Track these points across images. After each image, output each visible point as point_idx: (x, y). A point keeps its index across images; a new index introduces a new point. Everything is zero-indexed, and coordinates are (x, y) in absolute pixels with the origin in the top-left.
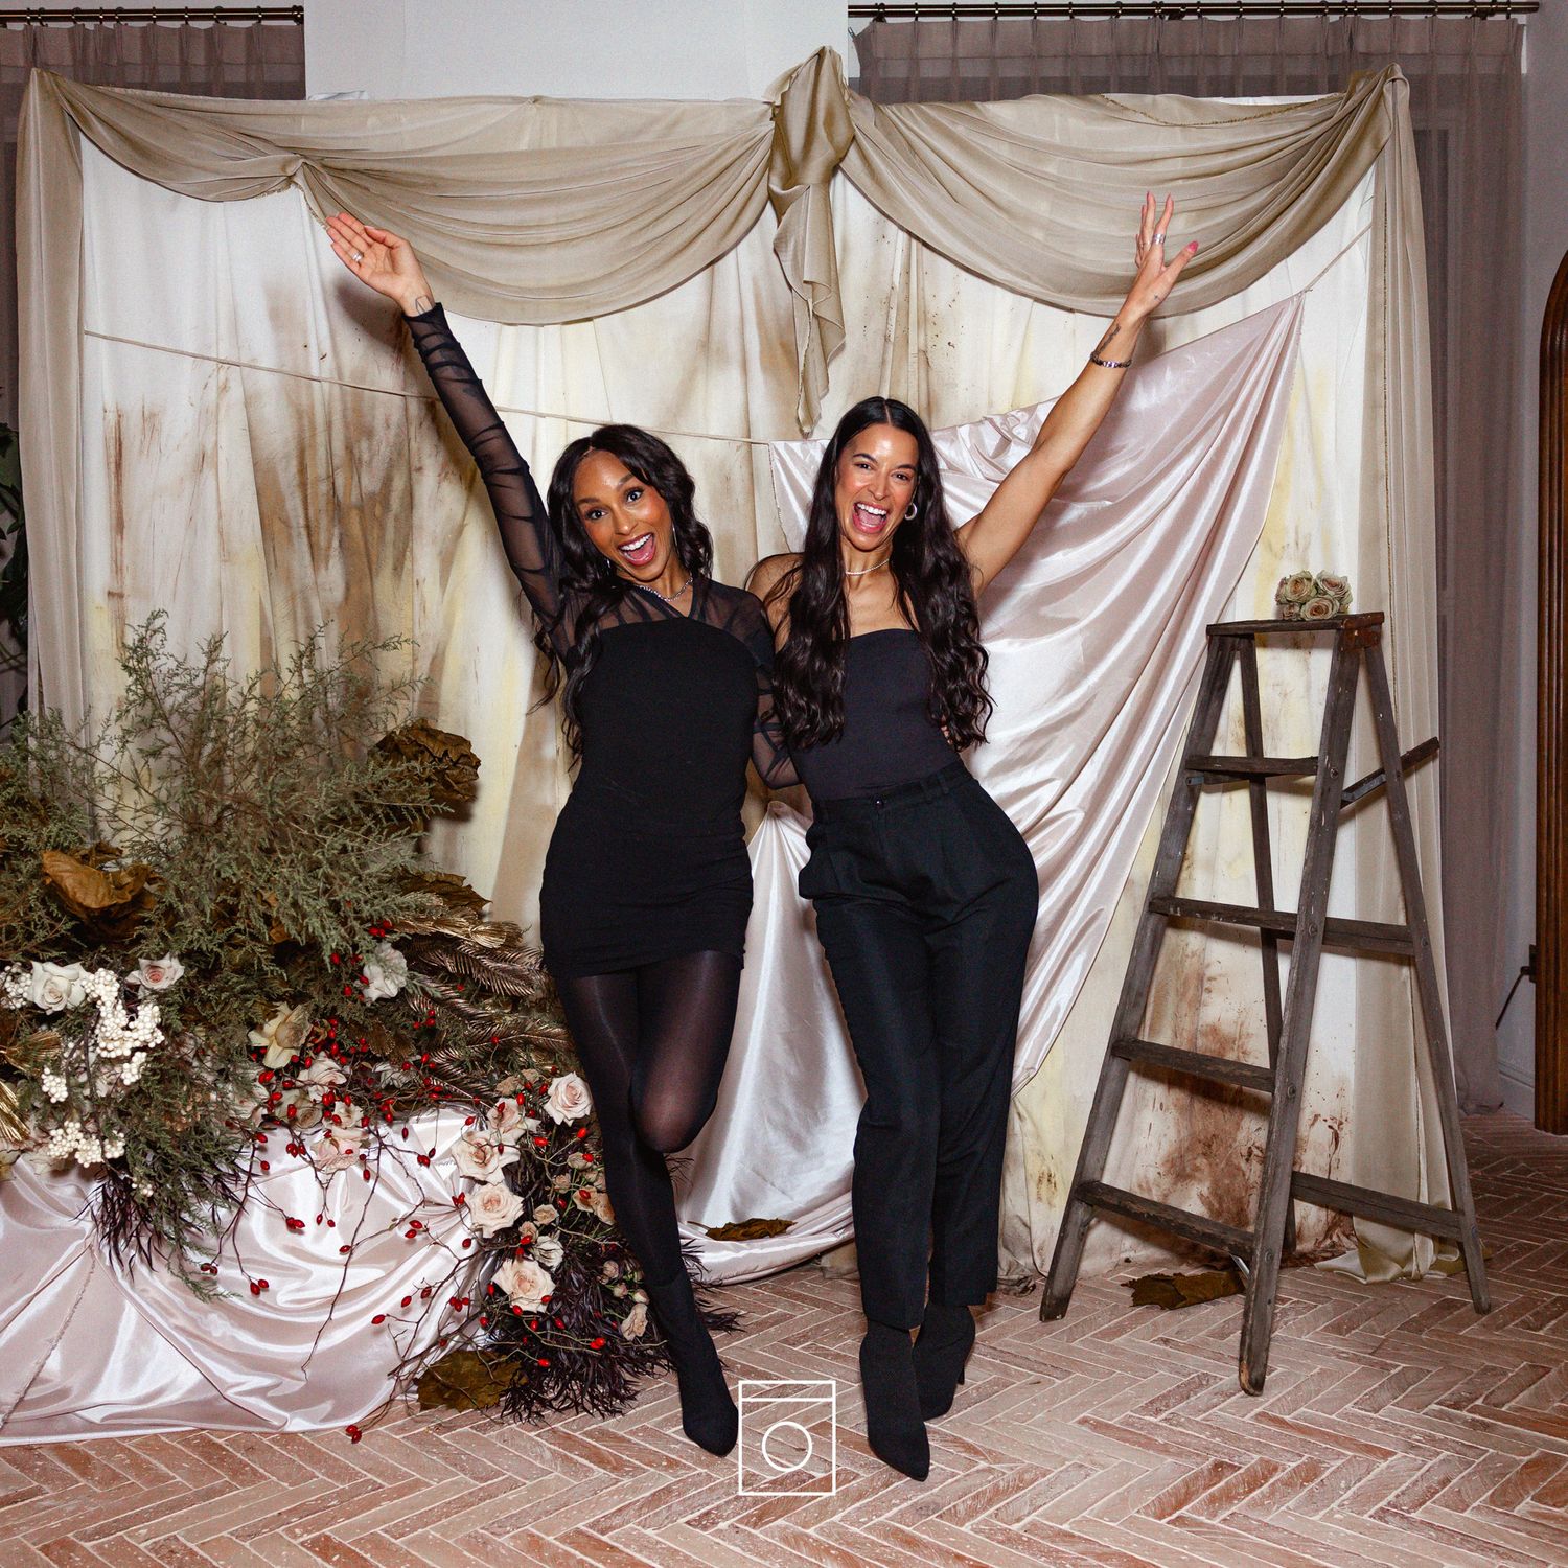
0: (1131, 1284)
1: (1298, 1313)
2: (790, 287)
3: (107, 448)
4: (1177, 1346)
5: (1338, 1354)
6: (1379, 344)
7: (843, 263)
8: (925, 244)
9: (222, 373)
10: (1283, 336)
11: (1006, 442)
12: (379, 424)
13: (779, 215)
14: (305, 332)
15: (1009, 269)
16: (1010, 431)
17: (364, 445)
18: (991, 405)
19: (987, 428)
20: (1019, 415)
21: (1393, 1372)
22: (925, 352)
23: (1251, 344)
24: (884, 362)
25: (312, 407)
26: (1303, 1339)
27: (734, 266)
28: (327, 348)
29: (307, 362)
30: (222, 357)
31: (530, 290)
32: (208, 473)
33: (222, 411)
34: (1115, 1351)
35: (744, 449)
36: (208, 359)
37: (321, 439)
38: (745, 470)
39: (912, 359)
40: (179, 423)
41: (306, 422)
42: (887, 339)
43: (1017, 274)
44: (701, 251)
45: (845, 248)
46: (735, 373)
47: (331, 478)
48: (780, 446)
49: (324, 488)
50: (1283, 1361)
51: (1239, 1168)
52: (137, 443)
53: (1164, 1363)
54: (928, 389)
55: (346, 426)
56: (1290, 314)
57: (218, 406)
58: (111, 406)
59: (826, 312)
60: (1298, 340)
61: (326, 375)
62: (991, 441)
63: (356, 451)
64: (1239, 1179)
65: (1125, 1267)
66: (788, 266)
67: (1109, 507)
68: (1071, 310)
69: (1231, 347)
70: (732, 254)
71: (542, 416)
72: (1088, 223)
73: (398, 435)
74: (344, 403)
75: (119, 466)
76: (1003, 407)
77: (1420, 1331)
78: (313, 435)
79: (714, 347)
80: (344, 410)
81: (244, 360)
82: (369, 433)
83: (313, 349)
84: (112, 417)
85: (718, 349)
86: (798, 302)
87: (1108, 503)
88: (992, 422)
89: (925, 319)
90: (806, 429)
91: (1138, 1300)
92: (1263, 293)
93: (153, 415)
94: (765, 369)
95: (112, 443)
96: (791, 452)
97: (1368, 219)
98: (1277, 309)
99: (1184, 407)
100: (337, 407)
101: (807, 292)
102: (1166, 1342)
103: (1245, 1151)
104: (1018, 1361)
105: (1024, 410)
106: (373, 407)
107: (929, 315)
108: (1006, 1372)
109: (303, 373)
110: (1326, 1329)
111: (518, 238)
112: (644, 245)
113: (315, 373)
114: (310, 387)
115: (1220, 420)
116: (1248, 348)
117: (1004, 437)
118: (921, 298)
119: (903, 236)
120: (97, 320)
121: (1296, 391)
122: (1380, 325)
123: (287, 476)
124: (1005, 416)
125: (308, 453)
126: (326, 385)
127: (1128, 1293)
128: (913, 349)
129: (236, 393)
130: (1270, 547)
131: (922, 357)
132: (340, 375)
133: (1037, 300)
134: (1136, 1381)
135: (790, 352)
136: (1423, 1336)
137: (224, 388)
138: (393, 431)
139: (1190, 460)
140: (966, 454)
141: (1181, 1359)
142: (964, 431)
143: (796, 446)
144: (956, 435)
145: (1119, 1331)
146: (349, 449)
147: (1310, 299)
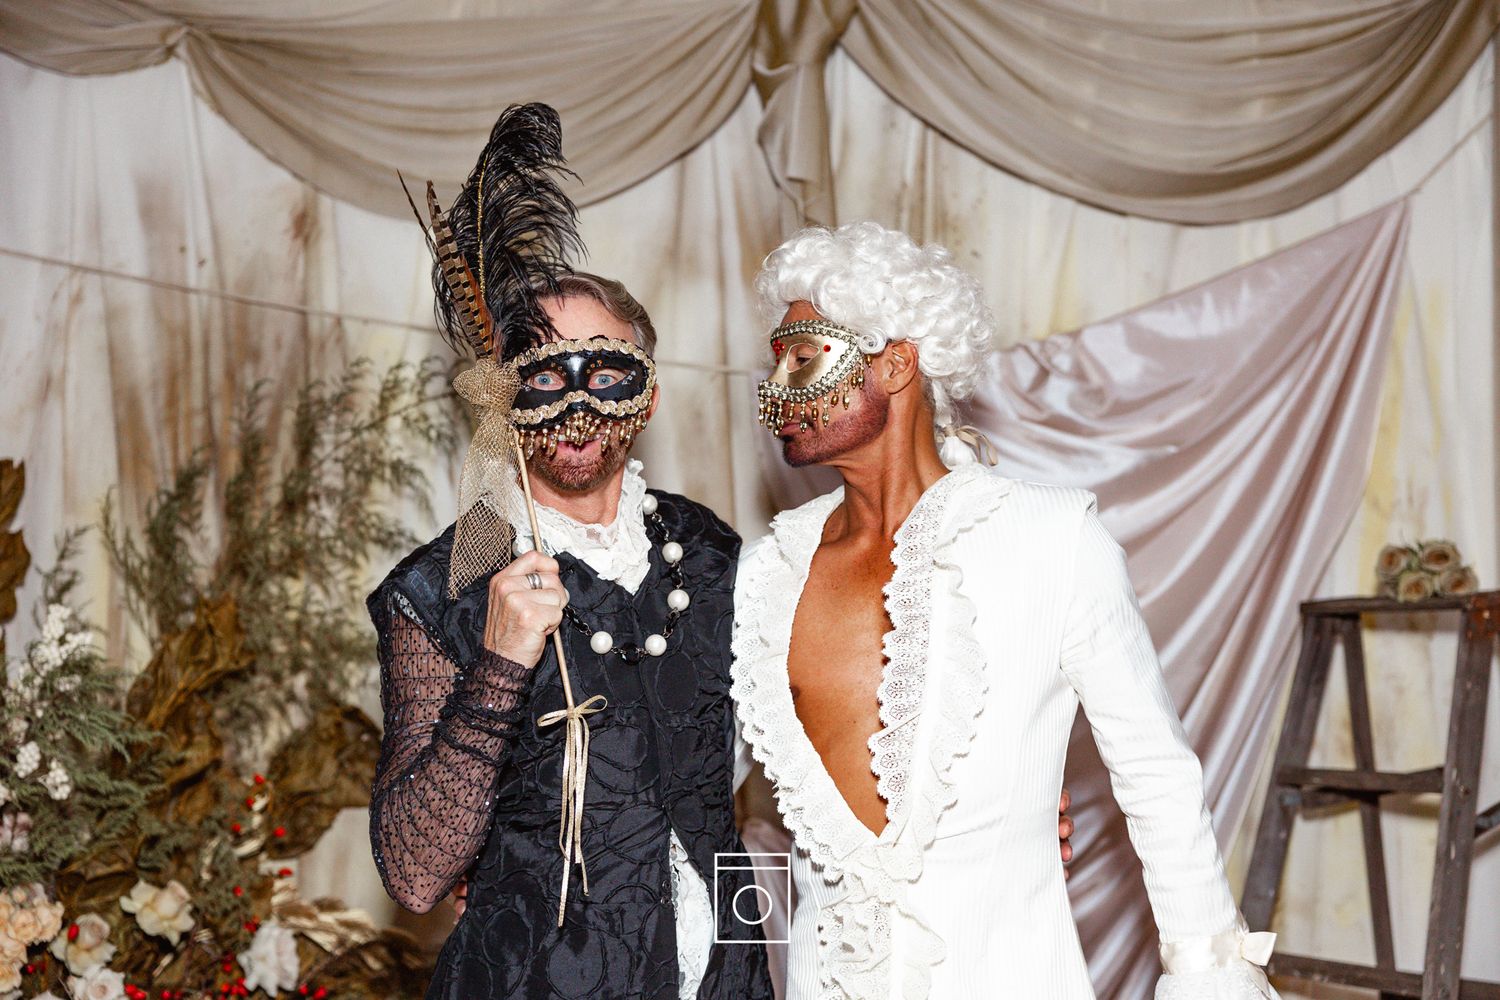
2: (777, 185)
7: (843, 155)
8: (944, 135)
9: (75, 279)
10: (1386, 247)
11: (1043, 375)
12: (268, 344)
13: (765, 97)
14: (182, 234)
15: (1049, 167)
16: (1049, 360)
17: (249, 371)
18: (1024, 326)
19: (1020, 358)
20: (1061, 341)
23: (1347, 256)
25: (187, 323)
27: (709, 164)
28: (207, 251)
29: (184, 271)
30: (77, 260)
32: (53, 404)
33: (73, 328)
35: (719, 381)
36: (60, 264)
37: (197, 363)
38: (720, 406)
40: (21, 341)
41: (179, 342)
43: (1058, 171)
44: (670, 140)
45: (846, 138)
46: (709, 287)
47: (207, 409)
49: (199, 422)
55: (228, 345)
56: (1393, 224)
57: (68, 321)
59: (820, 215)
60: (1404, 252)
61: (205, 284)
62: (1026, 372)
63: (238, 378)
66: (775, 158)
67: (1174, 455)
68: (1122, 214)
69: (1321, 260)
70: (706, 148)
72: (1142, 109)
74: (225, 317)
76: (1040, 328)
78: (188, 358)
79: (684, 255)
80: (226, 327)
81: (108, 265)
82: (255, 355)
83: (191, 253)
85: (689, 257)
86: (787, 205)
87: (1172, 450)
88: (1027, 349)
89: (943, 223)
92: (1360, 196)
94: (746, 281)
97: (1486, 106)
98: (1378, 216)
99: (1266, 331)
100: (217, 324)
101: (795, 191)
105: (1068, 334)
106: (261, 325)
107: (950, 219)
109: (176, 282)
111: (449, 121)
112: (601, 132)
113: (192, 282)
114: (185, 301)
115: (1311, 347)
116: (1343, 261)
117: (1042, 367)
118: (939, 198)
119: (914, 127)
121: (1403, 312)
123: (151, 411)
124: (1043, 343)
125: (181, 382)
126: (205, 298)
129: (93, 305)
130: (1375, 504)
132: (222, 284)
133: (1082, 201)
137: (77, 299)
138: (285, 352)
139: (1284, 385)
140: (994, 388)
146: (230, 374)
147: (1419, 204)
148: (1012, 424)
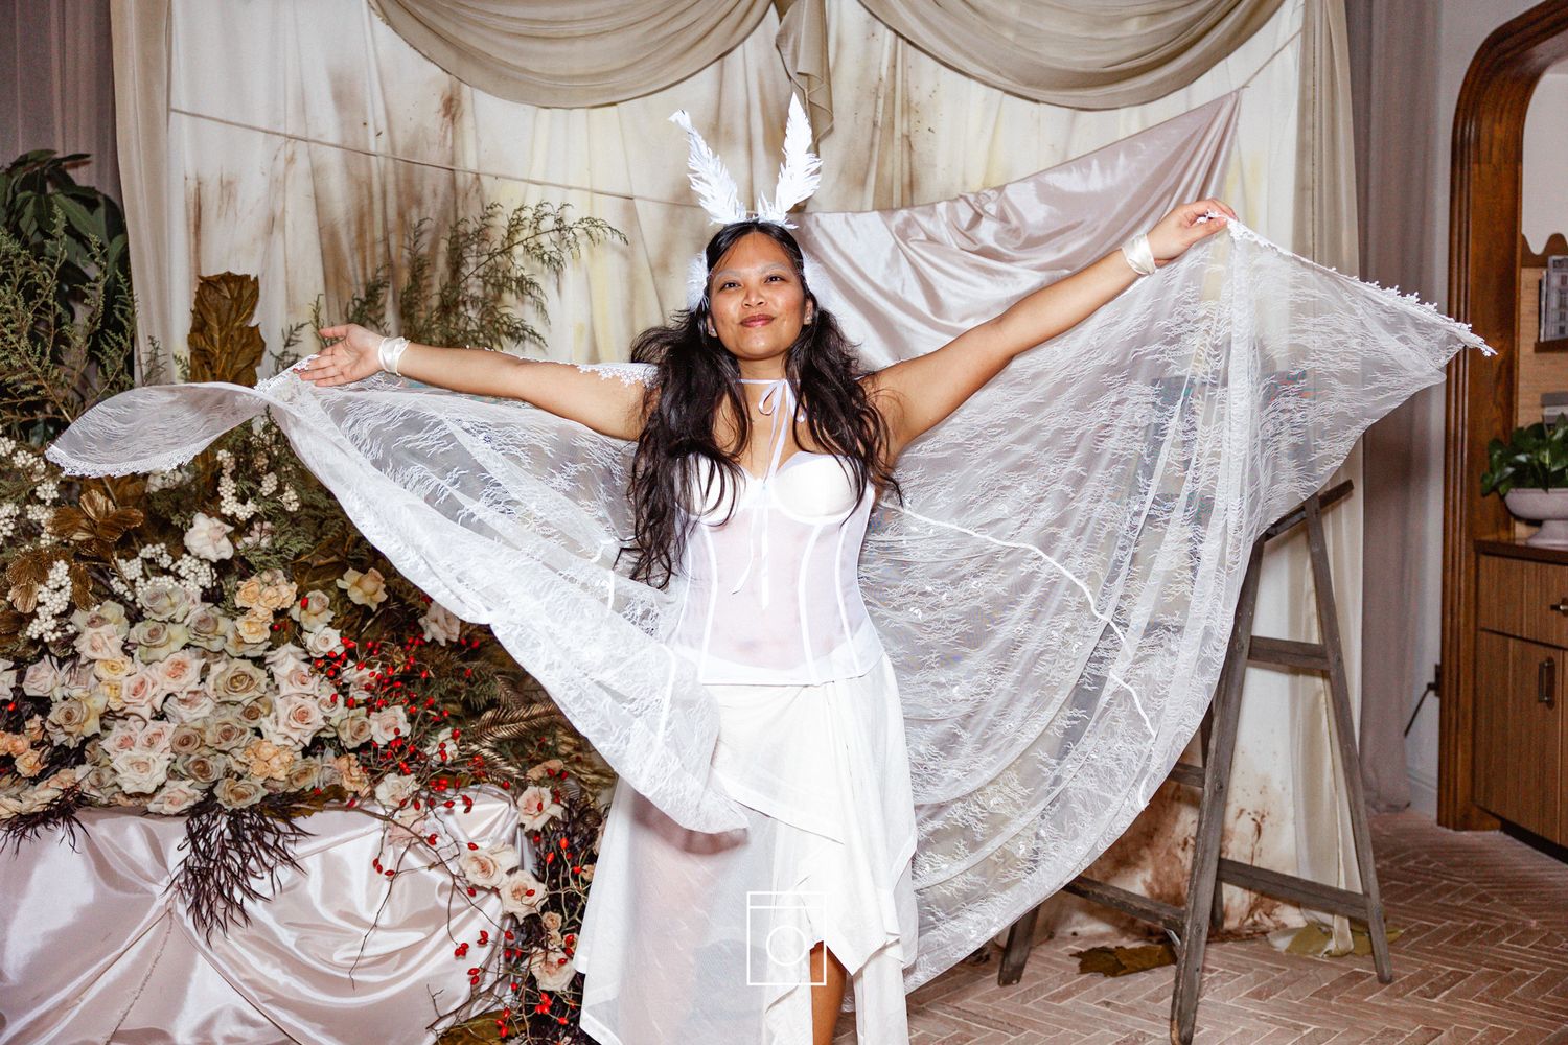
0: (1079, 955)
1: (1224, 981)
2: (790, 78)
3: (187, 211)
4: (1117, 1008)
5: (1257, 1017)
6: (1309, 132)
7: (837, 56)
8: (910, 42)
9: (289, 146)
10: (1222, 128)
11: (978, 217)
12: (427, 194)
13: (781, 13)
14: (364, 112)
15: (984, 66)
16: (982, 207)
17: (414, 212)
18: (965, 183)
19: (961, 206)
20: (990, 193)
21: (1305, 1032)
22: (908, 137)
23: (1195, 133)
24: (872, 145)
25: (370, 177)
26: (1227, 1003)
27: (741, 63)
28: (383, 126)
29: (367, 139)
30: (289, 132)
31: (562, 78)
32: (277, 236)
33: (289, 183)
34: (1063, 1011)
36: (278, 134)
37: (378, 206)
39: (897, 143)
40: (253, 191)
41: (365, 192)
42: (875, 124)
43: (991, 69)
44: (711, 47)
45: (839, 44)
46: (740, 152)
47: (386, 240)
49: (380, 249)
50: (1209, 1022)
51: (1176, 857)
52: (216, 208)
53: (1105, 1022)
54: (911, 168)
55: (399, 195)
56: (1225, 114)
57: (285, 176)
58: (191, 173)
59: (820, 100)
60: (1235, 130)
61: (381, 150)
62: (965, 216)
63: (407, 218)
64: (1177, 866)
65: (1074, 940)
66: (788, 60)
68: (1036, 101)
69: (1176, 136)
70: (739, 51)
71: (570, 188)
72: (1052, 24)
73: (444, 203)
74: (397, 174)
75: (198, 227)
76: (976, 184)
77: (1330, 997)
78: (371, 203)
79: (723, 129)
80: (397, 181)
81: (311, 136)
82: (419, 202)
83: (371, 126)
84: (192, 184)
85: (727, 132)
88: (966, 200)
89: (908, 108)
91: (1084, 969)
92: (1205, 89)
93: (230, 183)
94: (767, 149)
95: (192, 207)
97: (1298, 25)
98: (1218, 104)
99: (1135, 187)
100: (391, 178)
101: (803, 82)
102: (1108, 1004)
103: (1181, 842)
104: (978, 1019)
105: (995, 189)
106: (422, 179)
107: (913, 104)
108: (968, 1028)
109: (361, 148)
110: (1248, 995)
111: (553, 30)
112: (659, 41)
113: (372, 149)
114: (368, 162)
115: (1168, 198)
116: (1192, 136)
117: (977, 213)
118: (906, 89)
119: (890, 35)
120: (181, 99)
121: (1233, 175)
122: (1309, 118)
123: (346, 241)
124: (977, 195)
125: (366, 219)
126: (381, 159)
127: (1076, 962)
128: (898, 134)
129: (302, 164)
131: (906, 141)
132: (394, 150)
133: (1007, 92)
134: (1082, 1038)
136: (1333, 1002)
137: (291, 160)
138: (440, 199)
140: (943, 227)
141: (1119, 1018)
142: (941, 207)
144: (934, 208)
145: (1067, 994)
146: (401, 215)
147: (1246, 95)
148: (954, 253)
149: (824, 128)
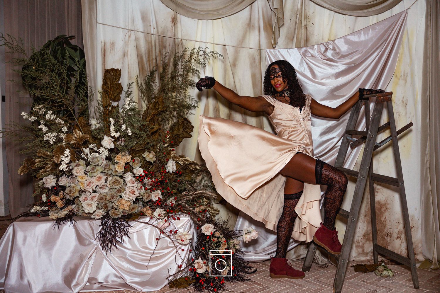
1: (399, 276)
2: (271, 9)
3: (102, 51)
4: (366, 282)
5: (410, 287)
6: (429, 22)
7: (285, 3)
9: (129, 32)
10: (402, 21)
11: (327, 49)
12: (167, 45)
14: (150, 23)
15: (329, 4)
16: (328, 46)
17: (164, 51)
18: (323, 39)
19: (322, 46)
20: (330, 42)
21: (424, 292)
22: (306, 26)
23: (393, 23)
24: (295, 29)
25: (152, 41)
26: (400, 282)
27: (257, 6)
28: (155, 26)
29: (151, 31)
30: (129, 29)
31: (205, 11)
32: (126, 58)
33: (129, 42)
34: (350, 283)
35: (259, 51)
36: (126, 29)
37: (154, 49)
38: (259, 57)
39: (303, 28)
40: (119, 45)
41: (150, 45)
42: (296, 23)
43: (331, 5)
44: (249, 1)
46: (257, 32)
47: (156, 58)
48: (268, 50)
49: (154, 61)
50: (394, 288)
51: (385, 238)
52: (109, 50)
53: (363, 287)
54: (307, 35)
55: (159, 45)
56: (403, 16)
58: (103, 41)
59: (280, 16)
60: (406, 22)
61: (155, 33)
62: (323, 49)
63: (162, 52)
64: (385, 241)
65: (353, 262)
66: (271, 4)
67: (354, 66)
68: (345, 15)
69: (388, 24)
70: (256, 2)
71: (208, 43)
73: (172, 48)
74: (159, 40)
75: (104, 56)
76: (326, 39)
77: (432, 282)
78: (152, 48)
79: (251, 25)
80: (159, 42)
81: (135, 29)
82: (165, 47)
83: (152, 26)
84: (103, 44)
85: (253, 26)
86: (273, 14)
87: (353, 65)
88: (323, 44)
89: (306, 17)
90: (274, 46)
91: (356, 270)
92: (397, 10)
93: (113, 43)
94: (264, 30)
95: (103, 50)
96: (271, 52)
98: (401, 14)
99: (375, 39)
100: (157, 41)
101: (275, 11)
102: (364, 281)
103: (386, 234)
104: (325, 284)
105: (331, 41)
106: (166, 41)
107: (307, 16)
108: (322, 287)
109: (149, 33)
110: (407, 280)
113: (152, 33)
114: (151, 37)
116: (392, 25)
117: (326, 48)
118: (305, 12)
120: (100, 20)
121: (405, 35)
122: (429, 18)
123: (145, 59)
124: (327, 43)
125: (150, 53)
126: (155, 35)
127: (353, 269)
128: (303, 25)
129: (133, 37)
130: (396, 76)
131: (305, 27)
132: (158, 33)
133: (336, 12)
134: (355, 291)
135: (271, 26)
136: (433, 283)
137: (130, 36)
138: (171, 46)
139: (378, 51)
140: (316, 52)
141: (367, 286)
142: (316, 46)
143: (272, 50)
144: (314, 48)
145: (351, 278)
146: (160, 51)
147: (410, 12)
148: (320, 60)
149: (281, 24)
